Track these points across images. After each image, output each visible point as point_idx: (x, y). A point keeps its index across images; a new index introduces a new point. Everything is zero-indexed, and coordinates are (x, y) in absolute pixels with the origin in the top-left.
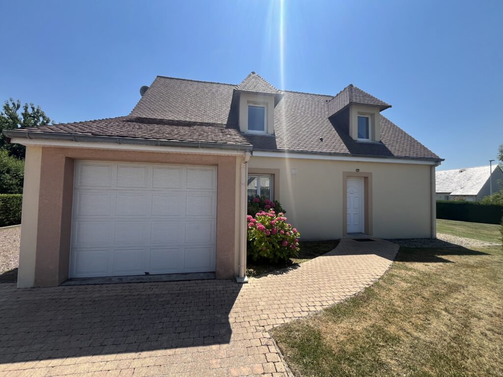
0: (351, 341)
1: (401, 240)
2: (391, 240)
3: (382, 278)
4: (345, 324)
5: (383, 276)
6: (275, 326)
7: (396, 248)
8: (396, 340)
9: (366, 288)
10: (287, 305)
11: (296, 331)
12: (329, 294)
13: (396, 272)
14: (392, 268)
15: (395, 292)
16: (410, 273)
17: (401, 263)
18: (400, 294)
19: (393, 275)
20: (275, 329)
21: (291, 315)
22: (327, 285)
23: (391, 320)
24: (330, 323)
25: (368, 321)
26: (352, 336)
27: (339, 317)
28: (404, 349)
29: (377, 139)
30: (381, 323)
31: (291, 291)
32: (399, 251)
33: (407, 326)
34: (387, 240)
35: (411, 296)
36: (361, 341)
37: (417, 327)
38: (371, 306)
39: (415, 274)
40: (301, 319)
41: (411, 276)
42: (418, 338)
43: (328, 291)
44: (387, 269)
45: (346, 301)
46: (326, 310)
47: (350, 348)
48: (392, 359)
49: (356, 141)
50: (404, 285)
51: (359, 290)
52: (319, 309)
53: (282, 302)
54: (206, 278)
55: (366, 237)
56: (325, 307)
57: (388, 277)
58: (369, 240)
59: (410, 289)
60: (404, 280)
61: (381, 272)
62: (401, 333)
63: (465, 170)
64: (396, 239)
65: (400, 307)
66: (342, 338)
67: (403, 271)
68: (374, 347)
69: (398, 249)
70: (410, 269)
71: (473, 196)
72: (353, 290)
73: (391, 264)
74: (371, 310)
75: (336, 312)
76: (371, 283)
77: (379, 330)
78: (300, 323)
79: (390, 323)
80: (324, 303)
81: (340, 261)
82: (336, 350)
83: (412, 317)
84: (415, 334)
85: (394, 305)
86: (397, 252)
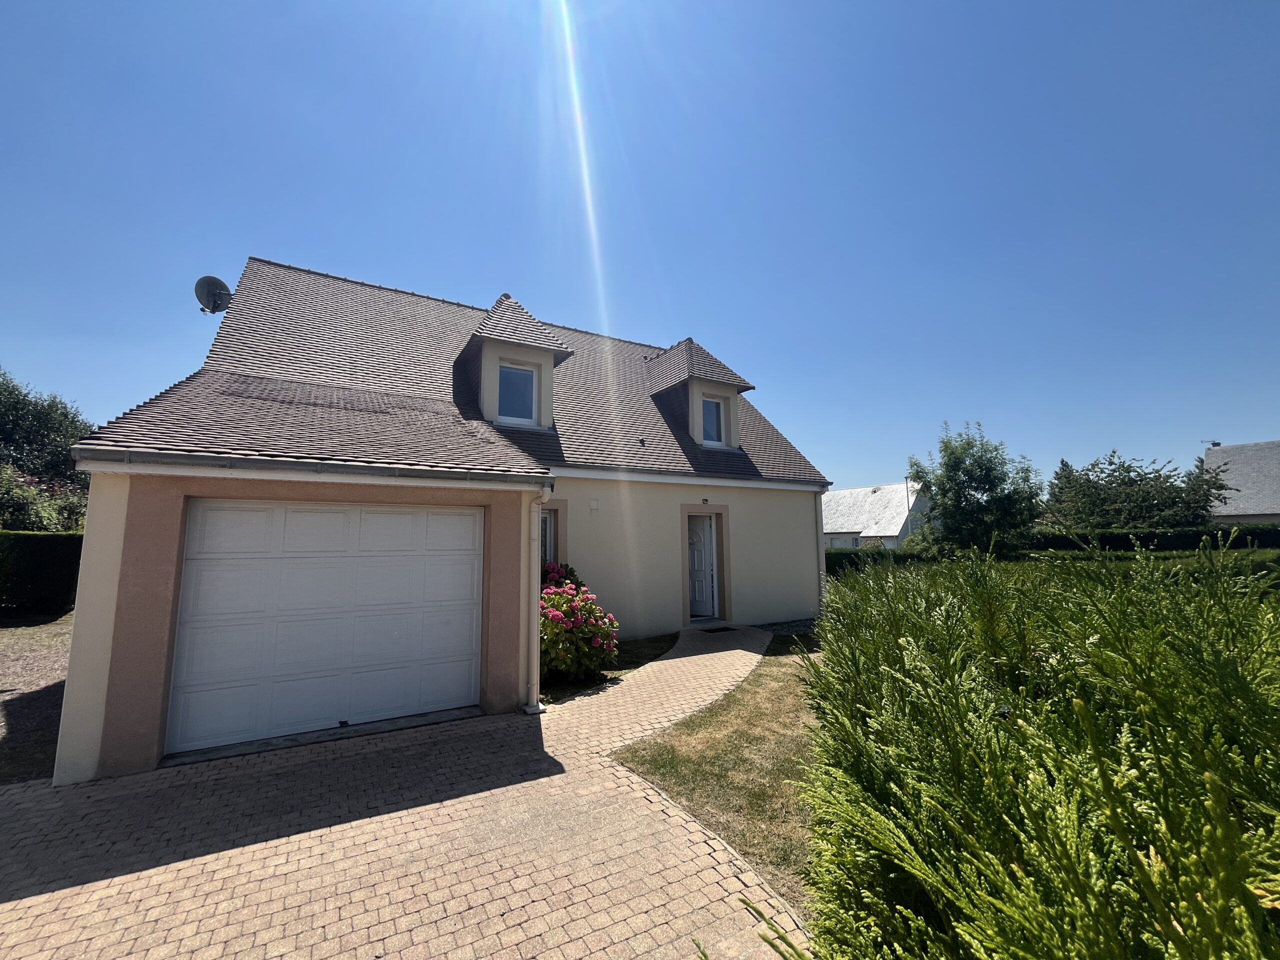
0: (710, 748)
1: (776, 624)
2: (761, 627)
3: (746, 680)
4: (702, 734)
5: (748, 677)
6: (613, 750)
7: (768, 638)
8: (761, 739)
9: (725, 694)
10: (621, 727)
11: (643, 750)
12: (676, 708)
13: (765, 670)
14: (760, 666)
15: (763, 694)
16: (783, 670)
17: (773, 658)
18: (769, 696)
19: (760, 675)
20: (615, 753)
21: (631, 736)
22: (671, 697)
23: (755, 723)
24: (683, 737)
25: (729, 728)
26: (712, 744)
27: (694, 730)
28: (770, 745)
29: (735, 444)
30: (745, 727)
31: (621, 711)
32: (771, 642)
33: (775, 726)
34: (755, 626)
35: (782, 696)
36: (722, 746)
37: (785, 726)
38: (733, 713)
39: (790, 671)
40: (645, 738)
41: (784, 674)
42: (784, 735)
43: (674, 704)
44: (753, 667)
45: (700, 712)
46: (676, 724)
47: (710, 753)
48: (755, 755)
49: (701, 445)
50: (774, 685)
51: (717, 698)
52: (666, 724)
53: (612, 725)
54: (467, 716)
55: (722, 624)
56: (674, 722)
57: (755, 678)
58: (726, 629)
59: (781, 688)
60: (776, 679)
61: (744, 672)
62: (767, 733)
63: (880, 489)
64: (769, 625)
65: (767, 709)
66: (700, 747)
67: (775, 669)
68: (737, 748)
69: (770, 640)
70: (785, 665)
71: (893, 537)
72: (708, 698)
73: (760, 661)
74: (733, 717)
75: (689, 725)
76: (733, 688)
77: (742, 733)
78: (645, 742)
79: (754, 726)
80: (672, 718)
81: (685, 666)
82: (694, 757)
83: (780, 717)
84: (782, 732)
85: (760, 708)
86: (768, 643)
